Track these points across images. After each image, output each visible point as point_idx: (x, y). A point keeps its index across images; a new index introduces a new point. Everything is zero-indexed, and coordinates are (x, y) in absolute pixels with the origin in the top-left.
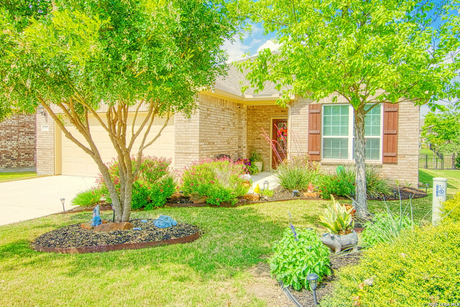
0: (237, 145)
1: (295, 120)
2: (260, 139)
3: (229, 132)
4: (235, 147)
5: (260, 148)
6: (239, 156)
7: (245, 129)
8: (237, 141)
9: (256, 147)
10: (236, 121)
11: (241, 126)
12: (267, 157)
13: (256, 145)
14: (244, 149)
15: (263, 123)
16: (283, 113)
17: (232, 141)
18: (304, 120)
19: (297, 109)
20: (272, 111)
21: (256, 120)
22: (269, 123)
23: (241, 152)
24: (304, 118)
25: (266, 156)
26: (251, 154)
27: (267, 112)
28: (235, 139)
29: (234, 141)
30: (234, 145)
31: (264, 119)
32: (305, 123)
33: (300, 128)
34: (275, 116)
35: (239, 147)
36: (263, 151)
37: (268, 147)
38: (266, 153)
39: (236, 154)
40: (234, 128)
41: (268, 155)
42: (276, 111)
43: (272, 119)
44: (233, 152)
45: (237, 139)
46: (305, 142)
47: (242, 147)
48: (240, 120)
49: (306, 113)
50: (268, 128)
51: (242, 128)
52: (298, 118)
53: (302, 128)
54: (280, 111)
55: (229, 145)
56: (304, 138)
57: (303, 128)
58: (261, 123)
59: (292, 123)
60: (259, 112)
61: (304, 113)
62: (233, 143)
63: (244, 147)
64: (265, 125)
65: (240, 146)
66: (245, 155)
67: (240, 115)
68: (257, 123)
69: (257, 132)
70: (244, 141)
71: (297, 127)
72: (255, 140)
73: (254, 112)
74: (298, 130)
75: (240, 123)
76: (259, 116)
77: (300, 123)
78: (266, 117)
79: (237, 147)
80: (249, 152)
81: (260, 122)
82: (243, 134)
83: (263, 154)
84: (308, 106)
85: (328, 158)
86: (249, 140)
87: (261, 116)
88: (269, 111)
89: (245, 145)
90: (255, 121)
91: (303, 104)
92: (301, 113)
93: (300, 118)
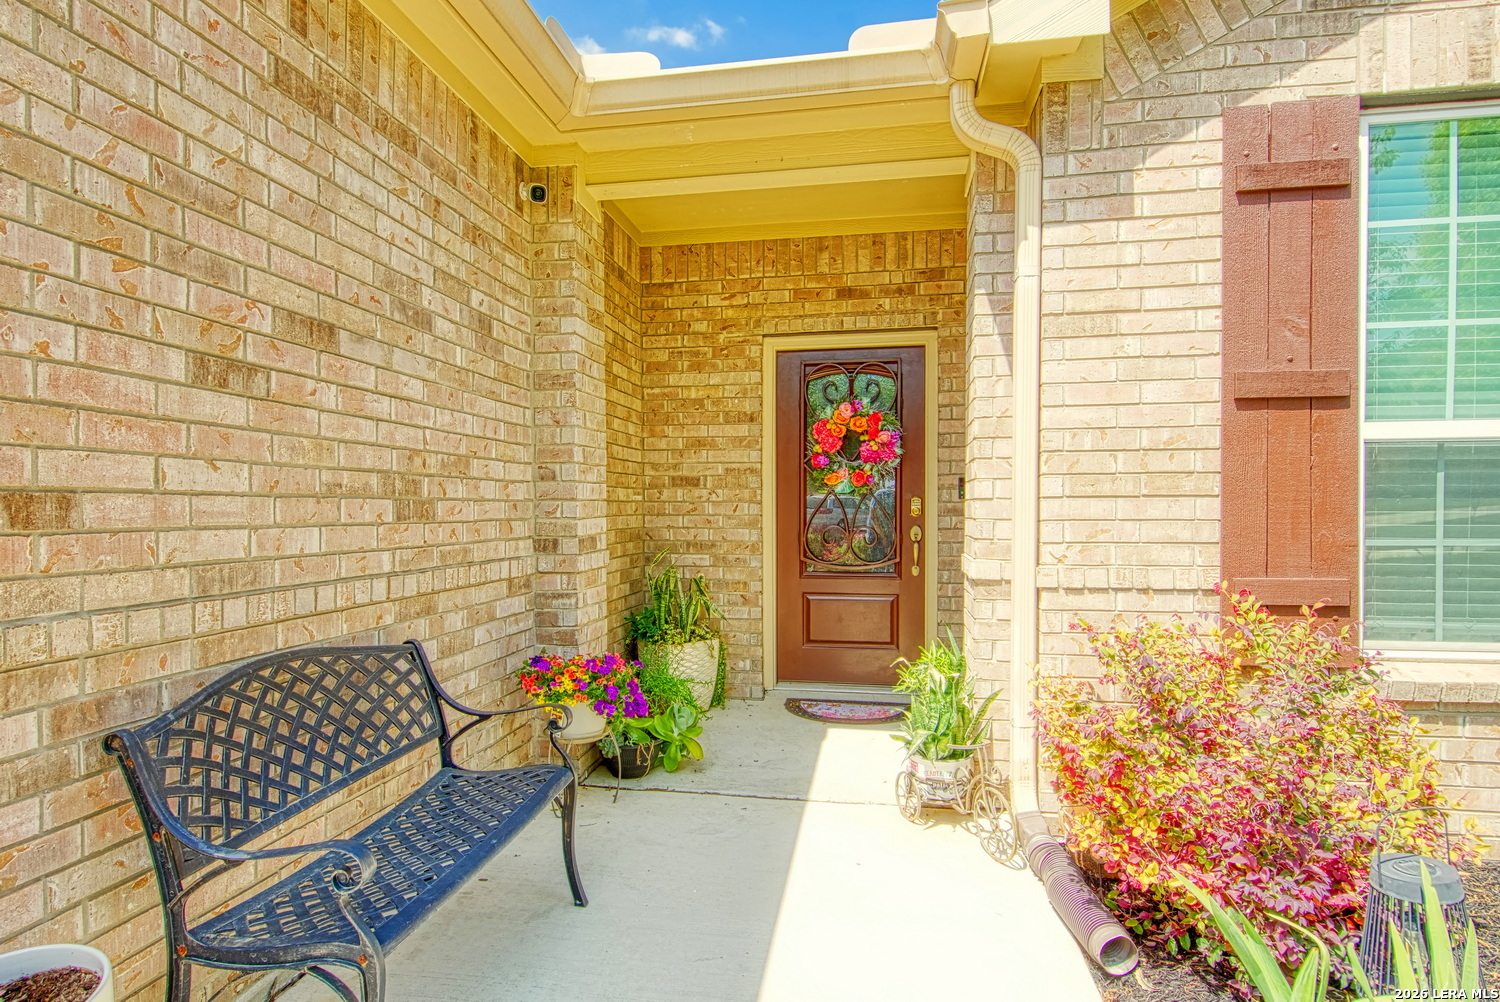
0: (520, 529)
1: (1079, 279)
2: (694, 482)
3: (415, 390)
4: (504, 548)
5: (699, 547)
6: (541, 619)
7: (591, 389)
8: (520, 493)
9: (668, 535)
10: (508, 316)
11: (556, 364)
12: (745, 600)
13: (670, 528)
14: (583, 564)
15: (715, 379)
16: (847, 305)
17: (456, 489)
18: (1175, 274)
19: (1097, 161)
20: (774, 296)
21: (663, 356)
22: (755, 376)
23: (559, 583)
24: (1174, 252)
25: (736, 597)
26: (636, 587)
27: (740, 300)
28: (497, 469)
29: (488, 490)
30: (491, 531)
31: (718, 351)
32: (1178, 298)
33: (1132, 346)
34: (798, 326)
35: (545, 545)
36: (721, 561)
37: (747, 535)
38: (736, 575)
39: (518, 603)
40: (491, 367)
41: (754, 586)
42: (800, 295)
43: (771, 346)
44: (479, 596)
45: (516, 471)
46: (1188, 485)
47: (569, 546)
48: (550, 311)
49: (1191, 203)
50: (748, 407)
51: (561, 381)
52: (1110, 255)
53: (1149, 346)
54: (831, 294)
55: (415, 534)
56: (1170, 450)
57: (1163, 345)
58: (702, 378)
59: (1052, 303)
60: (689, 300)
61: (1172, 204)
62: (471, 512)
63: (589, 543)
64: (731, 390)
65: (548, 533)
66: (594, 612)
67: (542, 269)
68: (673, 379)
69: (675, 436)
70: (583, 492)
71: (1106, 346)
72: (660, 488)
73: (654, 307)
74: (1111, 370)
75: (543, 341)
76: (683, 327)
77: (1131, 300)
78: (737, 335)
79: (525, 548)
80: (625, 574)
81: (697, 367)
82: (579, 437)
83: (721, 584)
84: (1215, 127)
85: (1411, 635)
86: (621, 493)
87: (702, 327)
88: (756, 297)
89: (596, 525)
90: (658, 367)
91: (1162, 108)
92: (1143, 206)
93: (1130, 254)
